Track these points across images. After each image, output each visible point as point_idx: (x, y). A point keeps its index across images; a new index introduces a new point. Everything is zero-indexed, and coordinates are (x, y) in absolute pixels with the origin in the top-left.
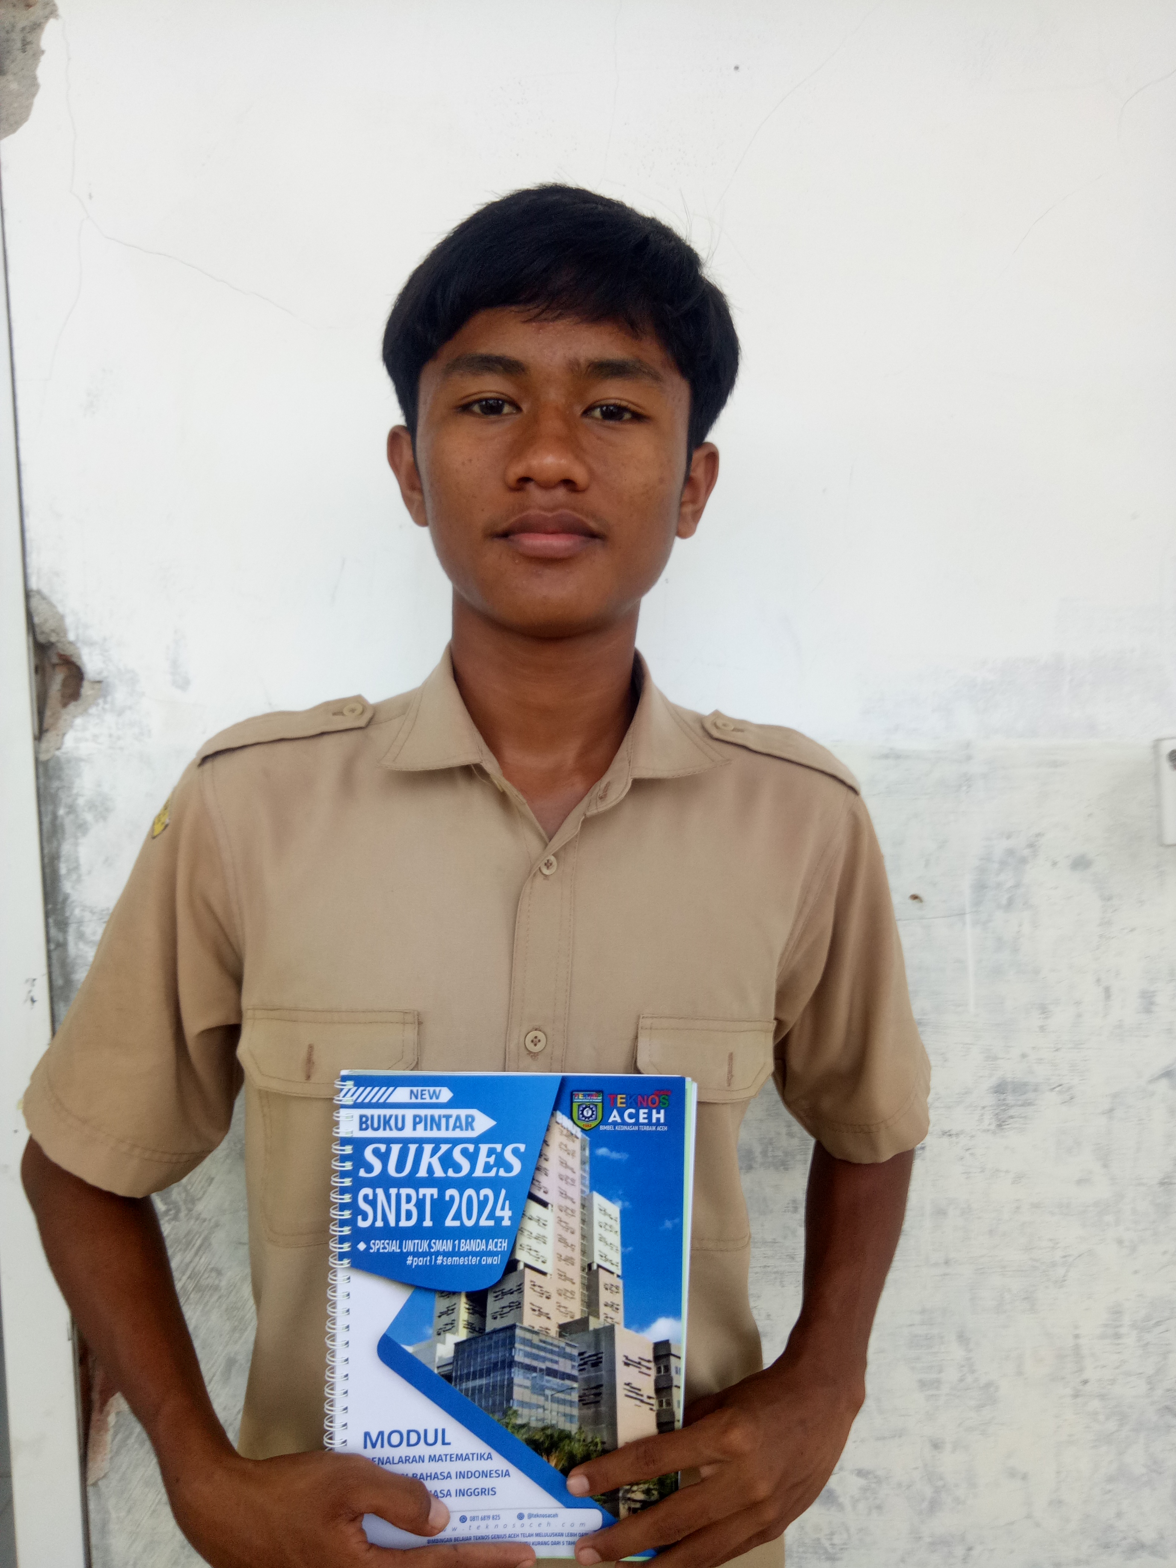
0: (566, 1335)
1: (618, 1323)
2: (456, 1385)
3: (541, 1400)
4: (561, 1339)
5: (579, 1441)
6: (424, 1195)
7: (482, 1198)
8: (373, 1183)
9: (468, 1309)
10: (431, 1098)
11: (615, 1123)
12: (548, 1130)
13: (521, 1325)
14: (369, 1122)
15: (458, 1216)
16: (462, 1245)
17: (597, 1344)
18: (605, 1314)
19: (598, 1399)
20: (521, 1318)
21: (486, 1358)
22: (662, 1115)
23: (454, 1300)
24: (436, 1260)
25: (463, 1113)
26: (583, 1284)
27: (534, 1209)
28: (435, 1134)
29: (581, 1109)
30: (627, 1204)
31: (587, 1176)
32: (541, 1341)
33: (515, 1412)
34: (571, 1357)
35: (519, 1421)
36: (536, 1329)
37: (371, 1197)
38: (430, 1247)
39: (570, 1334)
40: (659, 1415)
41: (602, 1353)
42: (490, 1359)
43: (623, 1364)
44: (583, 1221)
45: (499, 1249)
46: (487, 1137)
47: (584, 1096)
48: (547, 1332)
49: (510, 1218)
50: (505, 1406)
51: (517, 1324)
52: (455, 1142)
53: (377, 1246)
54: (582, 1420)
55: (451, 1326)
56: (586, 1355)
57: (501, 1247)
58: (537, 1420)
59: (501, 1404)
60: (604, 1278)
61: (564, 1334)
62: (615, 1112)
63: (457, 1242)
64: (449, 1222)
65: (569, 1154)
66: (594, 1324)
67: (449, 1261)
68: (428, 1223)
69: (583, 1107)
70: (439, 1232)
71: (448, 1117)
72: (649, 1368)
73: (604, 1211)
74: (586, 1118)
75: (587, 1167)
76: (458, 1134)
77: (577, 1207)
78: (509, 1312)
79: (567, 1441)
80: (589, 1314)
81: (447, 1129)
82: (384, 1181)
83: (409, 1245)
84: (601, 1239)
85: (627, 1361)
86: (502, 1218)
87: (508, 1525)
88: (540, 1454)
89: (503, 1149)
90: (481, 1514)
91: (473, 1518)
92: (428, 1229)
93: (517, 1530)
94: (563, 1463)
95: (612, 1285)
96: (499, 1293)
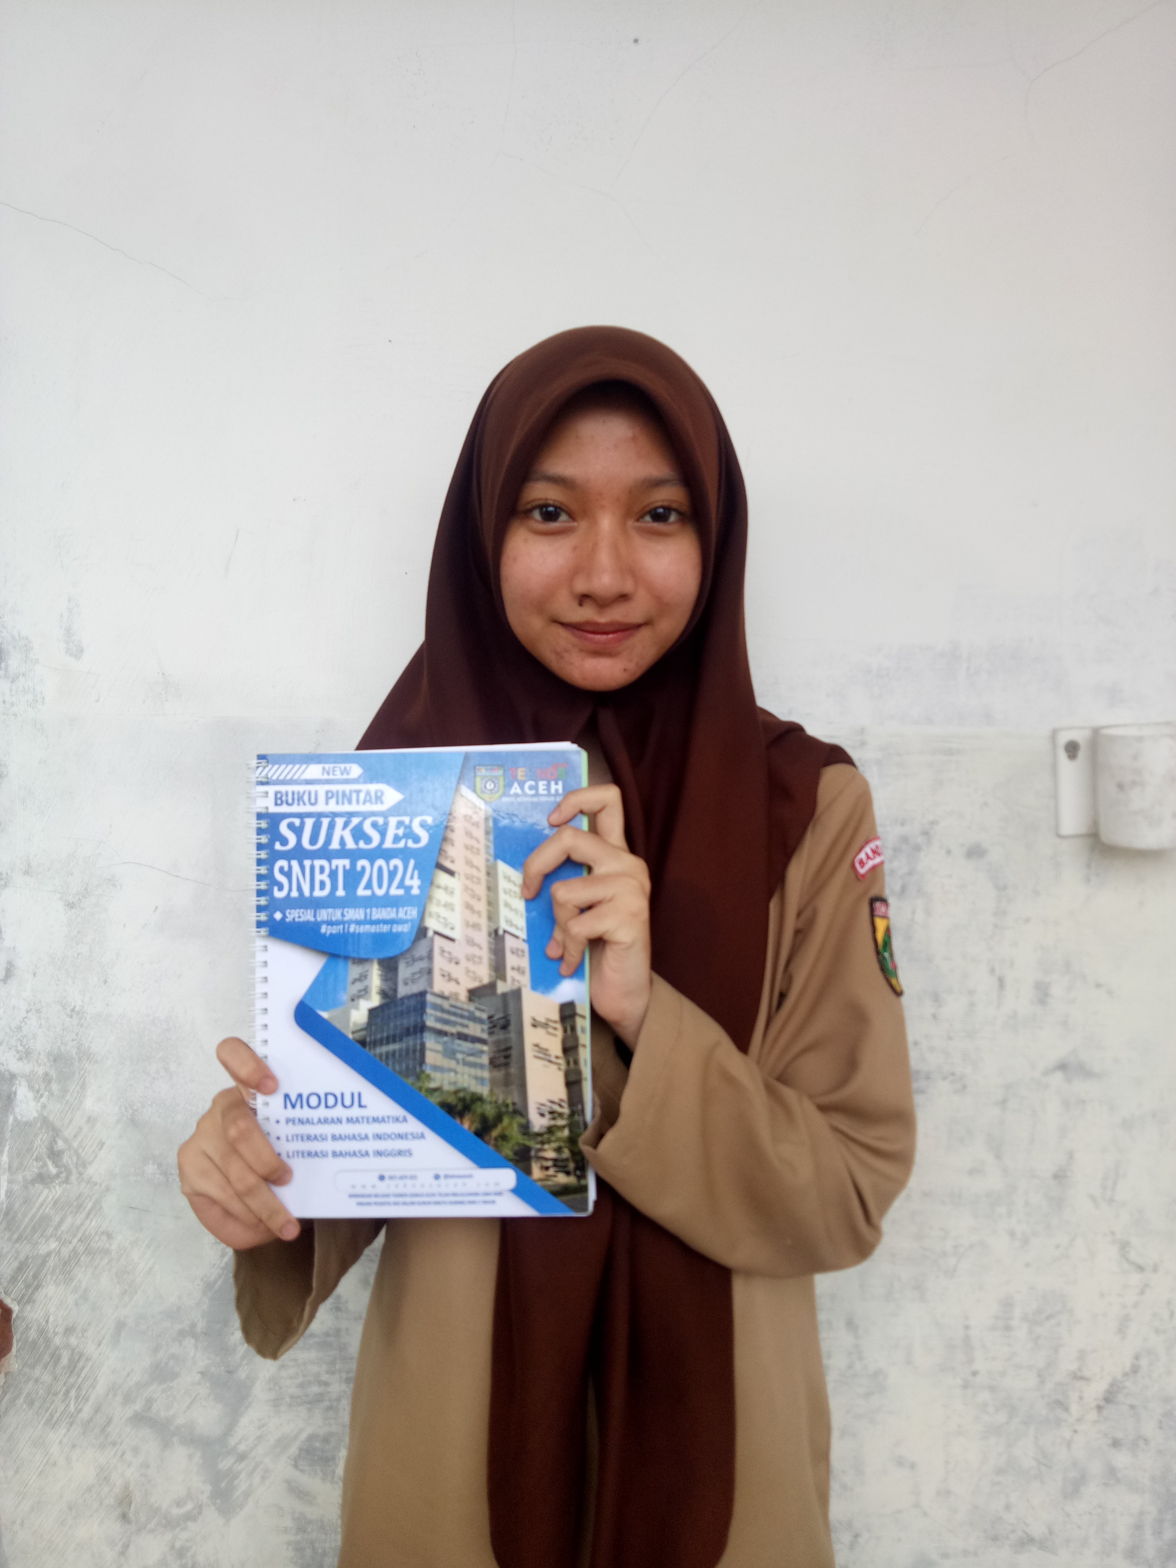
0: (475, 999)
1: (525, 986)
2: (370, 1050)
3: (452, 1064)
4: (470, 1003)
5: (491, 1103)
6: (337, 867)
7: (391, 868)
8: (288, 856)
9: (381, 976)
10: (342, 774)
11: (517, 795)
12: (453, 801)
13: (432, 990)
14: (284, 798)
15: (369, 886)
16: (374, 913)
17: (506, 1007)
18: (512, 977)
19: (507, 1061)
20: (430, 983)
21: (398, 1023)
22: (560, 787)
23: (366, 966)
24: (349, 928)
25: (373, 787)
26: (490, 950)
27: (442, 878)
28: (345, 808)
29: (484, 782)
31: (491, 845)
32: (452, 1006)
33: (428, 1077)
34: (480, 1021)
35: (433, 1085)
36: (447, 994)
37: (286, 869)
38: (343, 915)
39: (479, 997)
40: (566, 1075)
41: (510, 1015)
42: (402, 1024)
43: (531, 1026)
44: (489, 889)
45: (409, 917)
46: (395, 810)
47: (486, 770)
48: (457, 997)
49: (419, 887)
50: (418, 1069)
51: (428, 989)
52: (365, 815)
53: (293, 915)
54: (493, 1082)
55: (365, 993)
56: (495, 1018)
57: (410, 915)
58: (450, 1083)
59: (415, 1068)
60: (509, 942)
61: (473, 997)
62: (516, 785)
63: (368, 911)
65: (473, 825)
66: (502, 988)
67: (362, 929)
68: (341, 893)
70: (351, 901)
71: (358, 792)
72: (556, 1029)
73: (507, 878)
74: (489, 790)
75: (491, 837)
76: (368, 807)
77: (482, 875)
78: (420, 978)
79: (479, 1104)
80: (497, 978)
81: (358, 802)
82: (298, 854)
83: (324, 915)
84: (507, 905)
85: (534, 1022)
86: (411, 887)
87: (425, 1184)
88: (454, 1117)
89: (411, 822)
90: (398, 1174)
91: (391, 1178)
92: (340, 898)
93: (435, 1190)
94: (477, 1125)
95: (518, 950)
96: (410, 960)
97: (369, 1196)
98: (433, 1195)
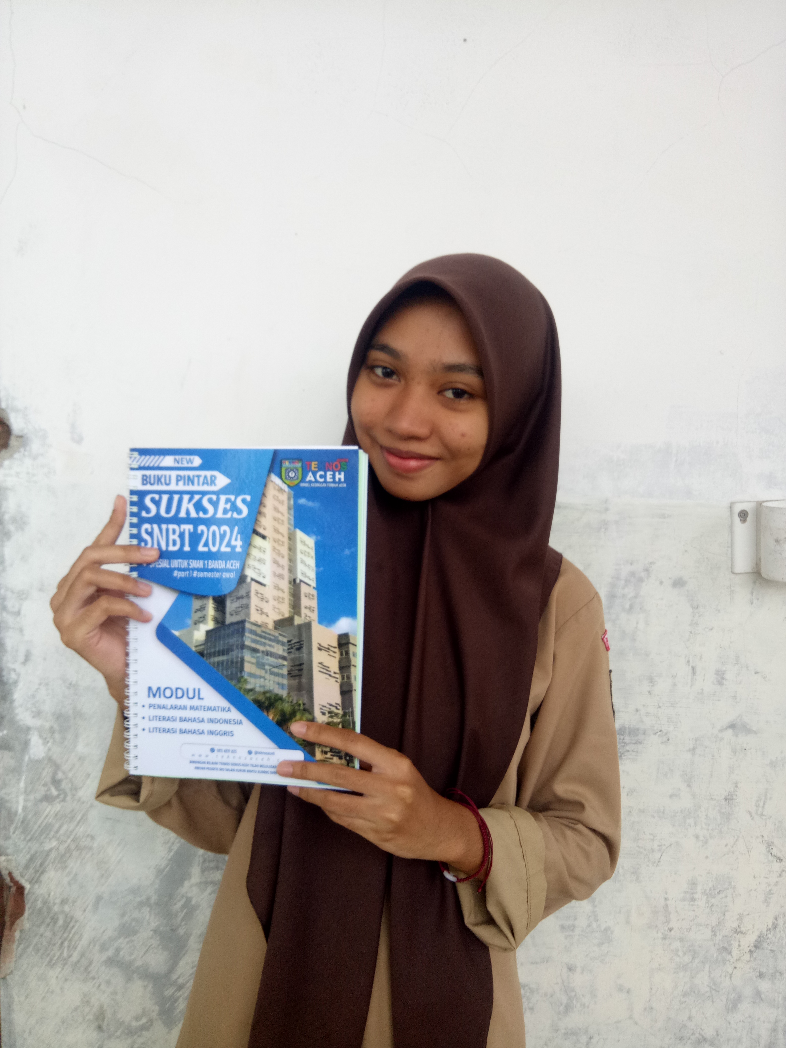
0: (279, 628)
1: (314, 620)
2: (207, 659)
3: (262, 673)
4: (276, 631)
5: (288, 702)
6: (184, 530)
7: (222, 532)
8: (150, 521)
9: (214, 608)
10: (188, 463)
11: (310, 482)
12: (265, 485)
13: (249, 620)
14: (148, 480)
15: (206, 544)
16: (210, 564)
17: (300, 635)
18: (305, 614)
19: (300, 673)
20: (248, 615)
21: (226, 642)
22: (342, 476)
23: (205, 601)
24: (193, 573)
25: (209, 473)
26: (290, 593)
27: (257, 541)
28: (190, 488)
29: (288, 471)
30: (319, 538)
31: (292, 518)
32: (263, 632)
33: (246, 680)
34: (282, 644)
35: (249, 687)
36: (259, 623)
37: (150, 530)
38: (188, 564)
39: (282, 627)
40: (341, 686)
41: (303, 641)
42: (228, 643)
43: (317, 649)
44: (290, 549)
45: (234, 568)
46: (224, 491)
47: (289, 463)
48: (267, 626)
49: (241, 547)
50: (239, 675)
51: (247, 619)
52: (203, 493)
54: (290, 688)
55: (203, 619)
56: (293, 642)
57: (235, 566)
58: (260, 687)
59: (236, 674)
60: (304, 588)
61: (278, 626)
62: (310, 474)
63: (206, 562)
64: (201, 548)
65: (280, 502)
66: (298, 621)
67: (201, 575)
68: (187, 548)
69: (288, 470)
70: (194, 554)
71: (198, 477)
72: (335, 652)
73: (303, 543)
74: (291, 478)
75: (292, 512)
76: (205, 488)
77: (286, 540)
78: (241, 611)
79: (280, 702)
80: (295, 614)
81: (198, 484)
82: (158, 520)
83: (175, 563)
84: (302, 562)
85: (319, 647)
86: (235, 546)
87: (241, 756)
88: (263, 710)
89: (236, 499)
90: (224, 748)
91: (219, 751)
92: (186, 552)
93: (248, 761)
94: (278, 717)
95: (310, 594)
96: (235, 598)
97: (204, 763)
98: (247, 765)
